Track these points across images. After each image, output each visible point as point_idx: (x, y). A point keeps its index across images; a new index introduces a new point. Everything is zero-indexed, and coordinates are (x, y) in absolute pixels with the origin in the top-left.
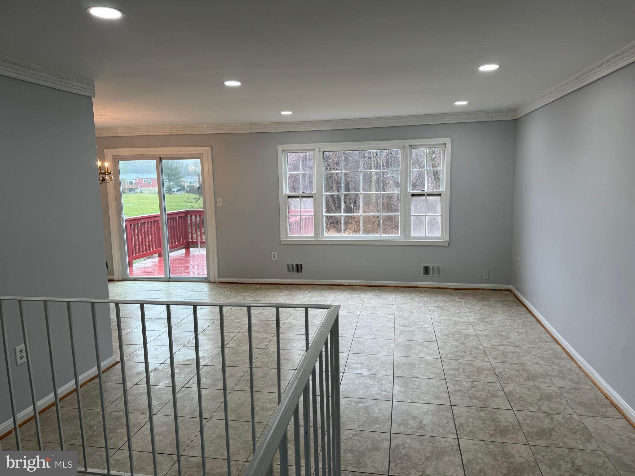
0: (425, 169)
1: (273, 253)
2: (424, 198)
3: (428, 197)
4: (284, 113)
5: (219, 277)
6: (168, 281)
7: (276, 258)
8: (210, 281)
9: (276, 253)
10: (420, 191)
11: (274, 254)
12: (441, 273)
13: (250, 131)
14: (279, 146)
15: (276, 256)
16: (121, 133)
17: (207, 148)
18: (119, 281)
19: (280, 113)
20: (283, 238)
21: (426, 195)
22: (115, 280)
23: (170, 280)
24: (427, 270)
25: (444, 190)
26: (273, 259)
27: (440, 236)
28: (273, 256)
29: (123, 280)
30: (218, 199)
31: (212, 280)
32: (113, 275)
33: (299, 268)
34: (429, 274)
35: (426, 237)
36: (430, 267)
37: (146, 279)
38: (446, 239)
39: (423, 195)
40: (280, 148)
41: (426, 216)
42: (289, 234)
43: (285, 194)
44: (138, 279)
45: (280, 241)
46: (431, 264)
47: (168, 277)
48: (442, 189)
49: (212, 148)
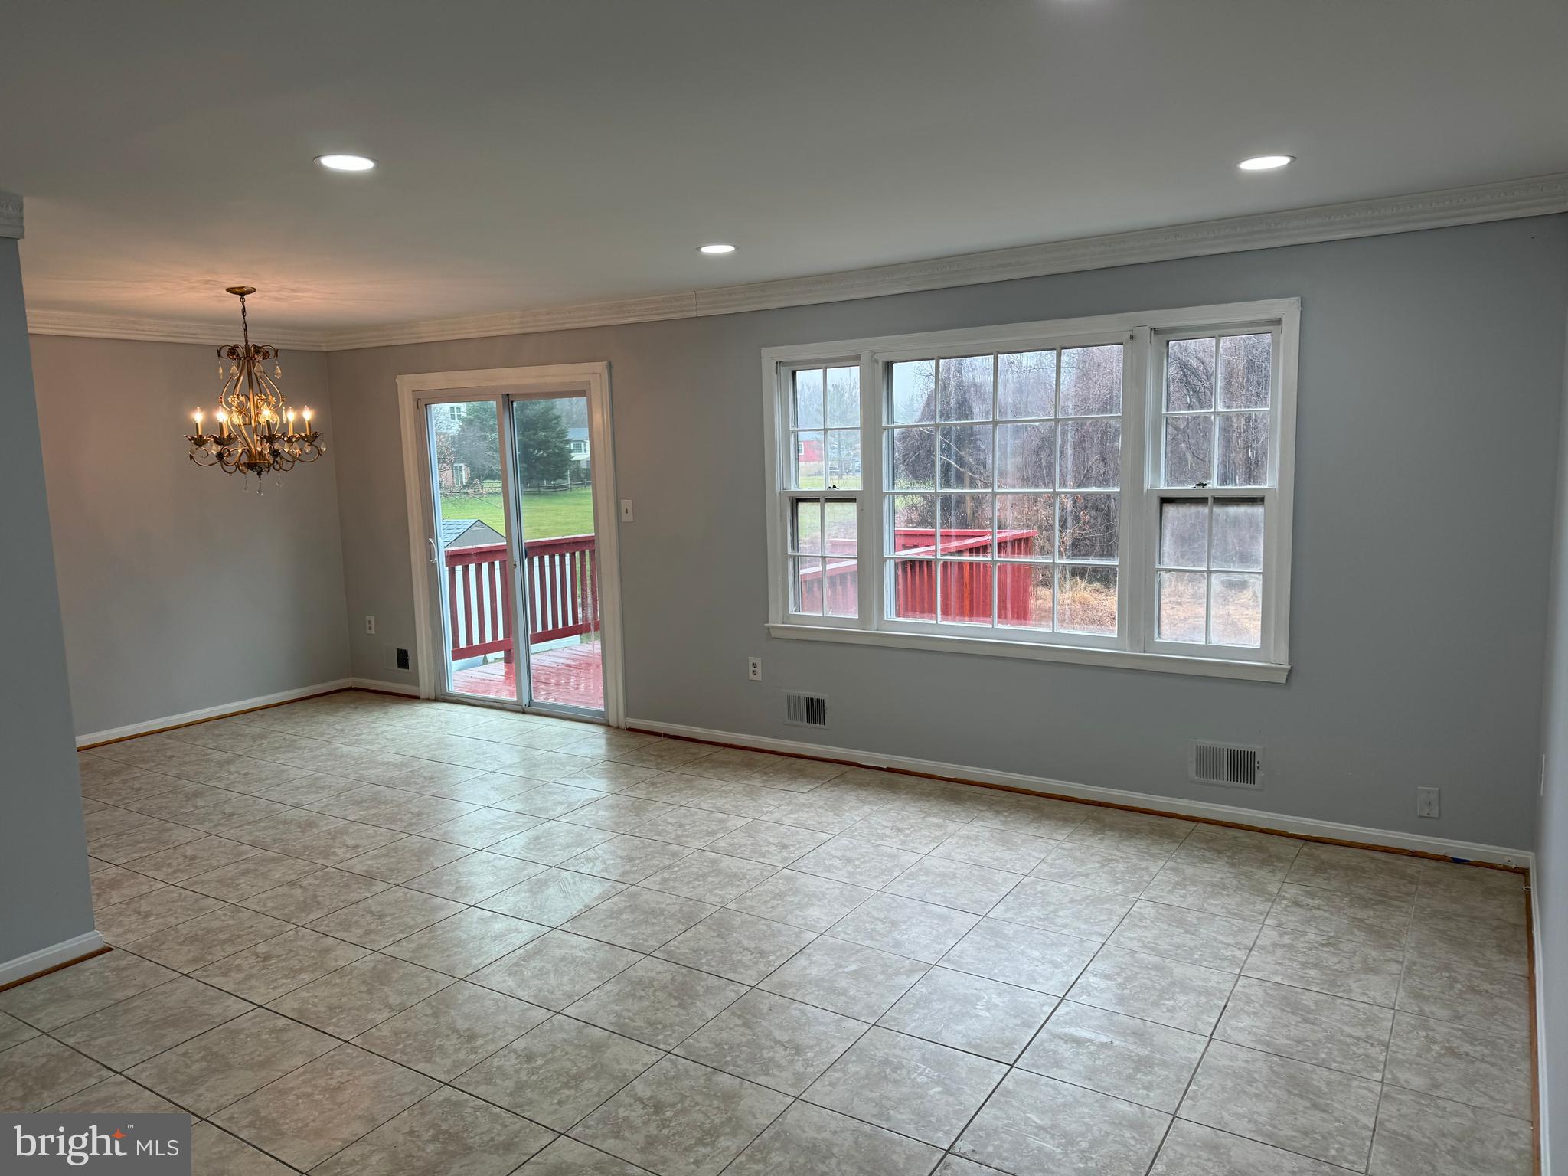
0: (1212, 410)
1: (752, 659)
2: (1204, 510)
3: (1218, 510)
4: (710, 250)
5: (627, 715)
6: (524, 712)
7: (759, 677)
8: (608, 721)
9: (758, 660)
10: (1190, 487)
11: (755, 665)
12: (1259, 775)
13: (693, 314)
14: (765, 351)
15: (759, 669)
16: (428, 334)
17: (600, 367)
18: (429, 700)
19: (699, 249)
20: (775, 621)
21: (1210, 501)
22: (422, 697)
23: (528, 709)
24: (1208, 762)
25: (1276, 486)
26: (752, 677)
27: (1258, 645)
28: (751, 669)
29: (437, 700)
30: (627, 504)
31: (613, 721)
32: (417, 684)
33: (816, 711)
34: (1217, 775)
35: (1209, 649)
36: (1220, 751)
37: (482, 702)
38: (1280, 658)
39: (1201, 501)
40: (770, 356)
41: (1210, 572)
42: (792, 609)
43: (784, 492)
44: (469, 701)
45: (768, 628)
46: (1226, 743)
47: (526, 701)
48: (1269, 482)
49: (610, 366)
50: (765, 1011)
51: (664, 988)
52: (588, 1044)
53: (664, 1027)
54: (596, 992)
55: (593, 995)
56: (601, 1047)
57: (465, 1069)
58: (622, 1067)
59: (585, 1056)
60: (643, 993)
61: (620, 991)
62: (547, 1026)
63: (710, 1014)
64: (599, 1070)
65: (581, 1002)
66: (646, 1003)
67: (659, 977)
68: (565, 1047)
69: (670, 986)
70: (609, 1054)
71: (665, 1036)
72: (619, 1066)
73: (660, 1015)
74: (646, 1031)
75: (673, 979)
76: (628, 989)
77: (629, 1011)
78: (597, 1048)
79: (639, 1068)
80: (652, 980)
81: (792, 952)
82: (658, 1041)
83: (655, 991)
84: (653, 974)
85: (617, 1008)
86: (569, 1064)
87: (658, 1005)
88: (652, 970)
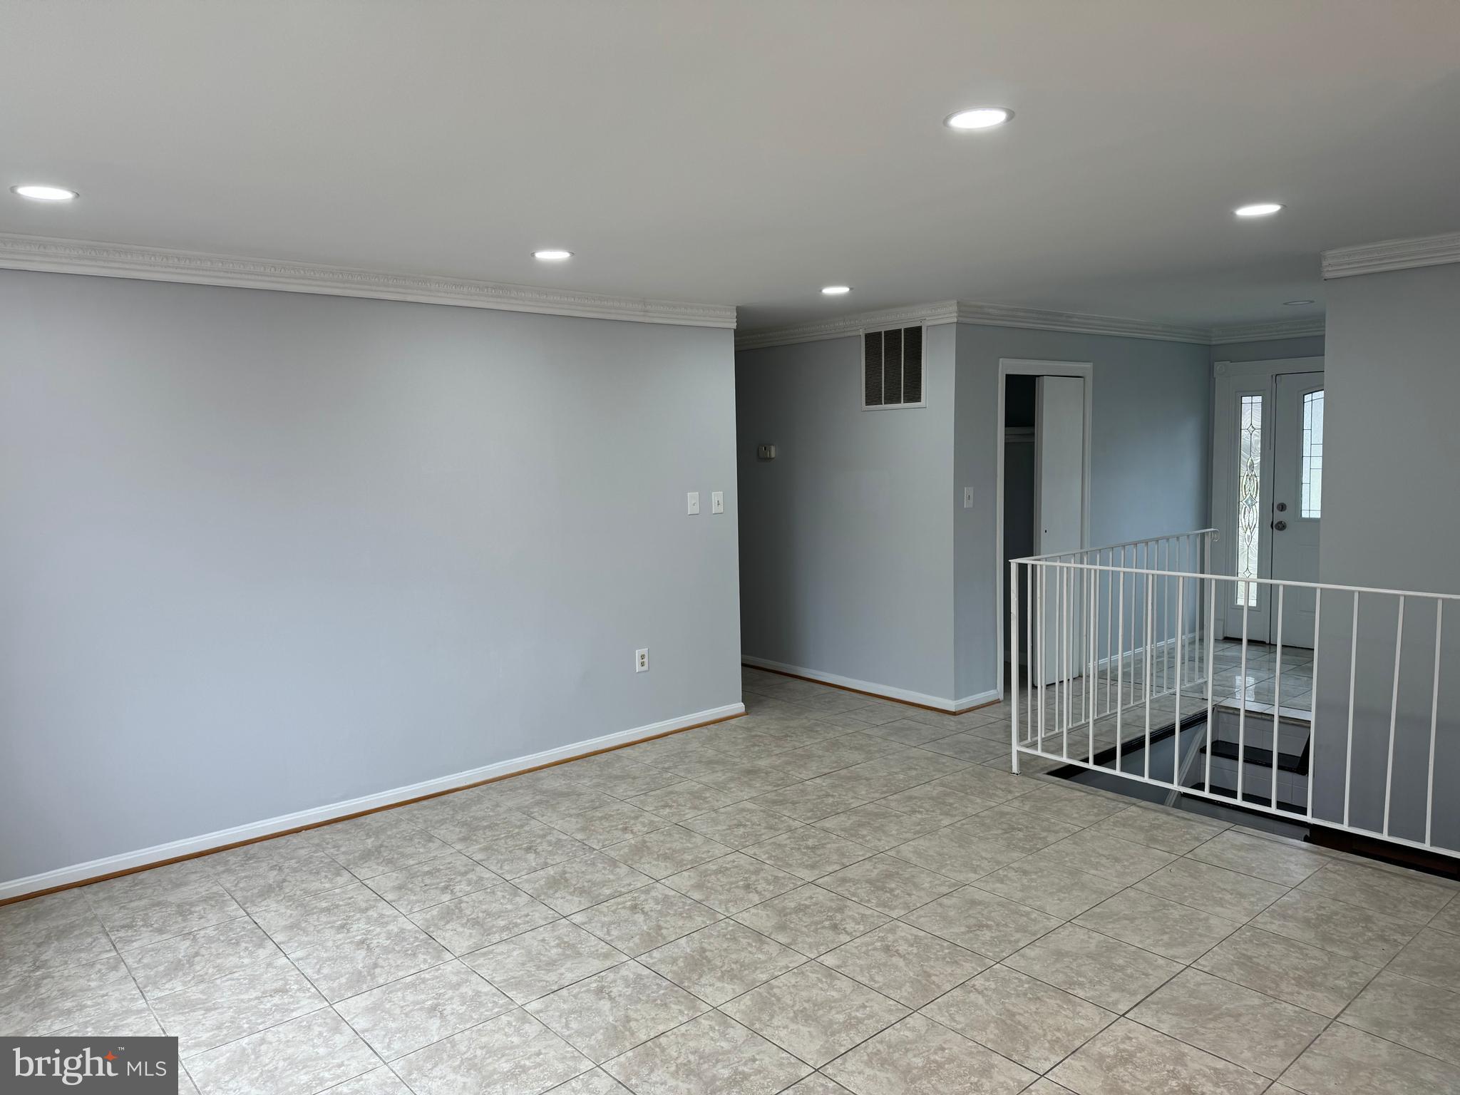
50: (638, 937)
51: (712, 969)
52: (788, 930)
53: (725, 936)
54: (776, 974)
55: (780, 970)
56: (779, 927)
57: (884, 927)
58: (765, 912)
59: (791, 922)
60: (734, 966)
61: (754, 972)
62: (822, 949)
63: (683, 941)
64: (783, 912)
65: (792, 965)
66: (734, 956)
67: (713, 980)
68: (807, 931)
69: (706, 969)
70: (773, 922)
71: (726, 929)
72: (768, 913)
73: (725, 945)
74: (740, 934)
75: (701, 976)
76: (746, 972)
77: (750, 952)
78: (782, 928)
79: (753, 910)
80: (721, 979)
81: (568, 990)
82: (733, 926)
83: (722, 967)
84: (719, 984)
85: (760, 956)
86: (804, 919)
87: (723, 953)
88: (717, 989)
